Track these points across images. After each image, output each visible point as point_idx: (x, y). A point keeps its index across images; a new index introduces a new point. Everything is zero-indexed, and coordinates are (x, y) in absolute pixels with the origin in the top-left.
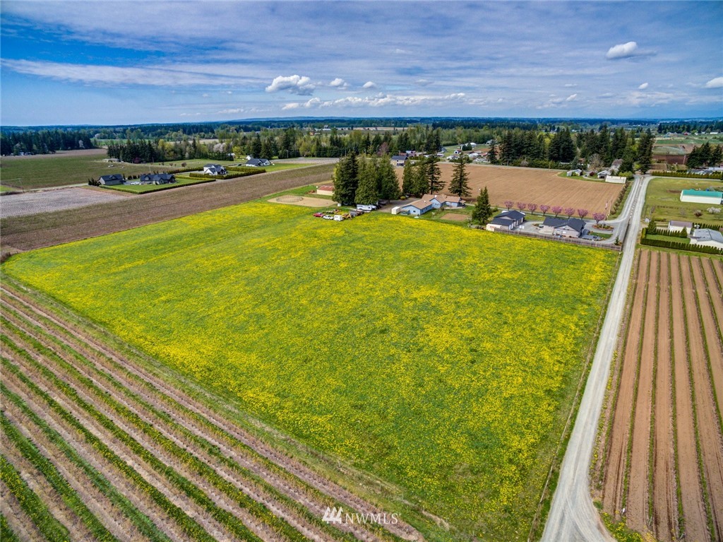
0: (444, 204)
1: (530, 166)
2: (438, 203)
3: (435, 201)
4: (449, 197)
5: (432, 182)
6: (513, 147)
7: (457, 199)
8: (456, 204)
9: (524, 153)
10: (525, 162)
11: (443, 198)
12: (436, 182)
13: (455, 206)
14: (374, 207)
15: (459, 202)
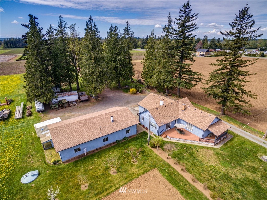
4: (190, 108)
15: (206, 128)
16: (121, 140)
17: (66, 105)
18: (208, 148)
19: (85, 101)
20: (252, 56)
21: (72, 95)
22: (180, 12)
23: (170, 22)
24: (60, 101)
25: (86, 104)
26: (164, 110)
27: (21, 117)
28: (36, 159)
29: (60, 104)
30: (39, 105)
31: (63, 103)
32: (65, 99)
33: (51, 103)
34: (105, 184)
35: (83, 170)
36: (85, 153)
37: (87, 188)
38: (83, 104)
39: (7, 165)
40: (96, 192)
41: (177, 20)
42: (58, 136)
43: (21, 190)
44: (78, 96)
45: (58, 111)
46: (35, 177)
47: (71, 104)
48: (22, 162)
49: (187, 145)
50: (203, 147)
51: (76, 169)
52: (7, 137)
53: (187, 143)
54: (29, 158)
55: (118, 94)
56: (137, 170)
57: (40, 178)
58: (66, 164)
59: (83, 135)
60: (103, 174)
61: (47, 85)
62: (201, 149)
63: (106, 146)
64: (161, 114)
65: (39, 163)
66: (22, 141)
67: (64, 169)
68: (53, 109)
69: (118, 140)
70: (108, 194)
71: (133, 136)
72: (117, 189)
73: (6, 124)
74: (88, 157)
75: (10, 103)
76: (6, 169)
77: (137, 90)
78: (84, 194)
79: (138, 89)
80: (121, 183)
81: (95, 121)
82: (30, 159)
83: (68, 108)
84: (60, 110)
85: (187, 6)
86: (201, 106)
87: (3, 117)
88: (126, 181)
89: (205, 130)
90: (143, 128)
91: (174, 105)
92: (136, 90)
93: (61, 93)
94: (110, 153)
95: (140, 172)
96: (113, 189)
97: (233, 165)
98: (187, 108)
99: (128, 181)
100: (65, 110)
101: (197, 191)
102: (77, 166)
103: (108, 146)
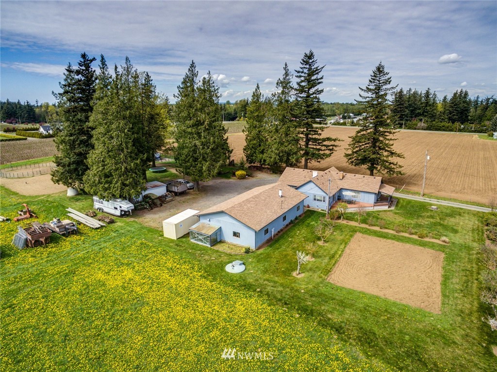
0: (338, 198)
1: (428, 129)
2: (319, 193)
3: (311, 190)
4: (349, 176)
5: (308, 140)
6: (406, 108)
7: (373, 183)
8: (372, 199)
9: (419, 114)
10: (422, 124)
11: (335, 180)
12: (315, 140)
13: (367, 202)
14: (126, 206)
15: (378, 190)
16: (294, 220)
17: (158, 202)
19: (181, 194)
20: (341, 125)
21: (157, 186)
22: (302, 63)
23: (287, 74)
25: (188, 197)
30: (124, 202)
36: (273, 236)
37: (314, 258)
38: (183, 199)
40: (328, 258)
41: (299, 72)
43: (243, 277)
44: (166, 187)
58: (261, 250)
63: (284, 228)
70: (340, 256)
71: (302, 215)
72: (342, 251)
78: (317, 262)
84: (156, 210)
85: (310, 56)
89: (377, 192)
98: (345, 176)
100: (163, 208)
103: (286, 227)
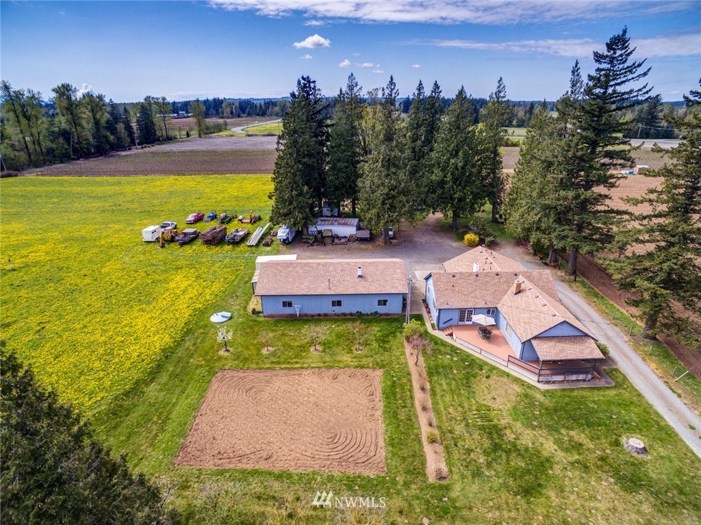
15: (529, 338)
16: (367, 315)
17: (328, 241)
18: (517, 380)
19: (362, 240)
21: (345, 224)
24: (320, 232)
25: (363, 246)
26: (470, 282)
27: (254, 244)
28: (238, 302)
29: (319, 236)
30: (283, 230)
31: (324, 235)
32: (331, 231)
33: (305, 231)
34: (293, 357)
35: (280, 332)
36: (298, 313)
37: (268, 352)
38: (357, 245)
39: (208, 297)
40: (275, 360)
42: (268, 274)
43: (206, 326)
44: (355, 228)
45: (311, 247)
46: (225, 319)
47: (336, 241)
48: (223, 299)
49: (477, 361)
50: (508, 375)
51: (274, 328)
52: (226, 266)
53: (481, 357)
54: (232, 298)
55: (440, 241)
56: (350, 360)
57: (230, 322)
58: (267, 319)
59: (302, 284)
60: (300, 346)
61: (300, 199)
62: (502, 376)
63: (335, 315)
64: (457, 289)
65: (239, 308)
66: (237, 276)
67: (260, 323)
68: (304, 243)
69: (360, 312)
70: (286, 368)
71: (394, 314)
72: (302, 368)
73: (233, 249)
74: (299, 320)
75: (254, 222)
76: (205, 300)
77: (480, 238)
78: (261, 356)
79: (482, 237)
80: (312, 365)
81: (331, 269)
82: (232, 300)
83: (329, 247)
84: (315, 247)
86: (612, 305)
87: (234, 240)
88: (321, 365)
89: (526, 340)
90: (424, 308)
91: (500, 278)
92: (478, 239)
93: (329, 219)
94: (333, 326)
95: (351, 363)
96: (298, 366)
97: (535, 423)
98: (525, 290)
99: (324, 367)
100: (323, 248)
101: (414, 420)
102: (277, 326)
103: (338, 315)
